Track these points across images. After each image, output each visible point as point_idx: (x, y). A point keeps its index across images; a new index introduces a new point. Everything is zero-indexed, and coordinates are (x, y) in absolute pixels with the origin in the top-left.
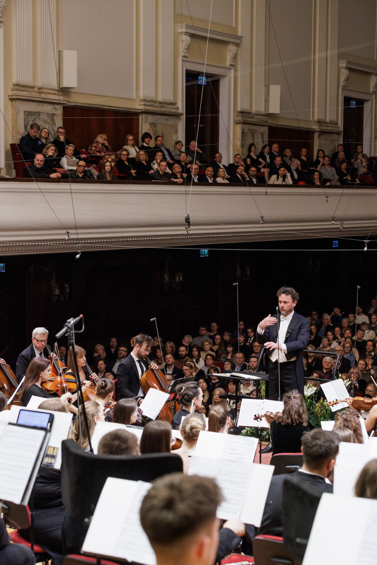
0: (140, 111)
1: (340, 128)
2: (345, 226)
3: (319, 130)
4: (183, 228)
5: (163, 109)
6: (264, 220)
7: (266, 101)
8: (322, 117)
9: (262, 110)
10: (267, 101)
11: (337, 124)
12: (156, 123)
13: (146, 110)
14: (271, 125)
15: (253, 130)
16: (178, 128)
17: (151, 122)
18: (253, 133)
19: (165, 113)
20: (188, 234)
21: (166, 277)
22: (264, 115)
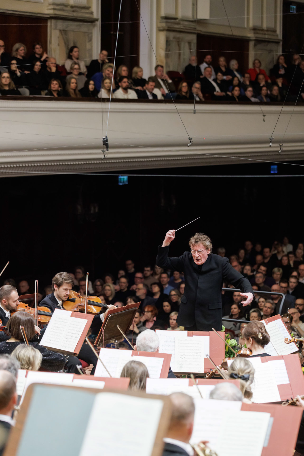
0: (48, 16)
1: (279, 36)
2: (284, 149)
3: (254, 38)
4: (100, 151)
5: (75, 14)
6: (192, 142)
7: (193, 5)
8: (258, 24)
9: (189, 15)
10: (195, 5)
11: (275, 31)
12: (66, 29)
13: (55, 14)
14: (199, 32)
15: (179, 38)
16: (92, 36)
17: (61, 29)
18: (179, 42)
19: (78, 18)
20: (105, 159)
21: (79, 208)
22: (192, 21)
